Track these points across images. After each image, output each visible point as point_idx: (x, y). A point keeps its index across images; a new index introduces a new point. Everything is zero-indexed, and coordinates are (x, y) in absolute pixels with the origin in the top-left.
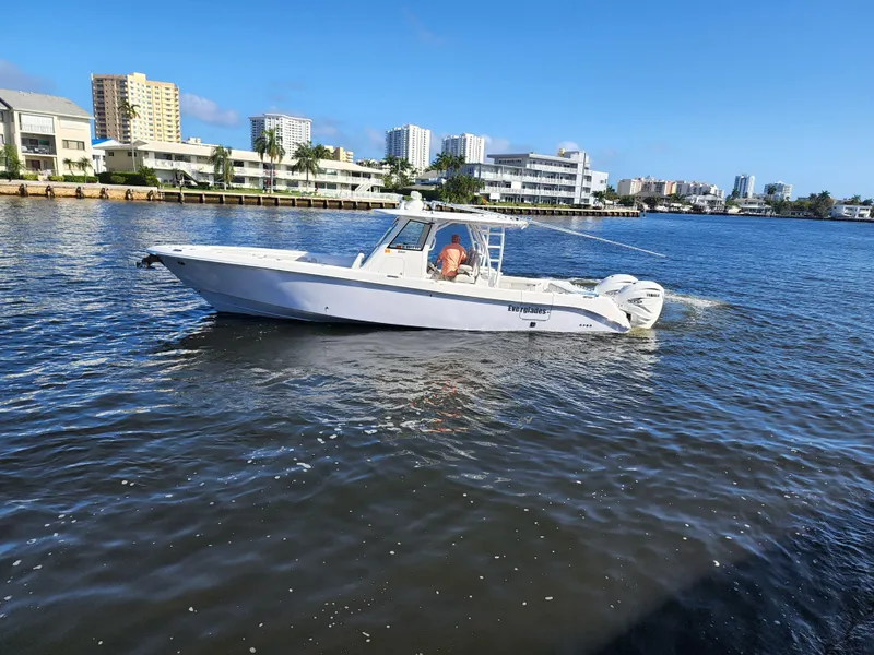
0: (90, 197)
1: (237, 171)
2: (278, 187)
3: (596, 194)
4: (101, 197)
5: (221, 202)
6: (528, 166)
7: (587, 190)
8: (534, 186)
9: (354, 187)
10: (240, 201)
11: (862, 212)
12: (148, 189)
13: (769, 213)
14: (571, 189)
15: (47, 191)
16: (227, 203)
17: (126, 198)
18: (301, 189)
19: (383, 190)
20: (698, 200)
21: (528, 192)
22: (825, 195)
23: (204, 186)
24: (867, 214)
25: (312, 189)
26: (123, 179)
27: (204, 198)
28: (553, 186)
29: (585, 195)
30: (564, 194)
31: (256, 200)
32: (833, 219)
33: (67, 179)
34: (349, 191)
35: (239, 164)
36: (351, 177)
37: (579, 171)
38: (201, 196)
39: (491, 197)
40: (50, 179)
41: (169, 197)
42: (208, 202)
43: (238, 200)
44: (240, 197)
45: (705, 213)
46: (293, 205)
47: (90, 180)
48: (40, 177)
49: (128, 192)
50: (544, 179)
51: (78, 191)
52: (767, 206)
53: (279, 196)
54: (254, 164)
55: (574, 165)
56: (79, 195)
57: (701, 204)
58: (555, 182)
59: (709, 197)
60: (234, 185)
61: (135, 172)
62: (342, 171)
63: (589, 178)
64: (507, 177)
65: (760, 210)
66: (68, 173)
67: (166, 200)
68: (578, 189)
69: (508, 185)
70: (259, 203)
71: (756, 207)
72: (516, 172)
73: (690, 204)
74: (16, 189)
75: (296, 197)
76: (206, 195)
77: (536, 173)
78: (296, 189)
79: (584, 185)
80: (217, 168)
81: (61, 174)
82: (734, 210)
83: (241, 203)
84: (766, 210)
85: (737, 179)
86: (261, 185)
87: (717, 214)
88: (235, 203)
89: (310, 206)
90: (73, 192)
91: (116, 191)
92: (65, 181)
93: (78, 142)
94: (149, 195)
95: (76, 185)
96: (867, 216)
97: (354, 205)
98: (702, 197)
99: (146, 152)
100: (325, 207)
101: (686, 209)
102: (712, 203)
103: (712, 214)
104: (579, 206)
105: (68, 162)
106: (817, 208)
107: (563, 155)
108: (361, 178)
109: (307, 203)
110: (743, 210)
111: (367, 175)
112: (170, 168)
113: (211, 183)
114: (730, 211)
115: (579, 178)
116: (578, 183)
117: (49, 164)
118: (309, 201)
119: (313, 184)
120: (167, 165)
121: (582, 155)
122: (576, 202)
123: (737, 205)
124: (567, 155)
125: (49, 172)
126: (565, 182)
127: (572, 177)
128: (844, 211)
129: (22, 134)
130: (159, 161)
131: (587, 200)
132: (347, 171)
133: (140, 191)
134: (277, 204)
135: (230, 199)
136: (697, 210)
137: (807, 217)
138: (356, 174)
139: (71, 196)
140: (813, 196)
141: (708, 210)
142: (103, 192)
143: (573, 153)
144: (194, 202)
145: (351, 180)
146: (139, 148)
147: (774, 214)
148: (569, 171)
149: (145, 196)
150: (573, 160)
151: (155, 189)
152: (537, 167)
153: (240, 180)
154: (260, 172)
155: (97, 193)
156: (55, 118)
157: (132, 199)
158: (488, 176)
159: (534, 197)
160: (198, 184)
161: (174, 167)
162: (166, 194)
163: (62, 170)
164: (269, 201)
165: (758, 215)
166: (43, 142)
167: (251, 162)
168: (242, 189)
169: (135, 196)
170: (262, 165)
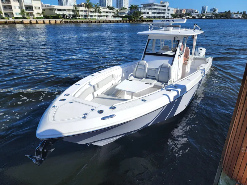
2: (88, 17)
3: (172, 15)
4: (49, 23)
6: (153, 7)
7: (168, 13)
8: (155, 13)
9: (107, 16)
11: (239, 16)
12: (60, 20)
13: (214, 18)
14: (164, 13)
15: (36, 22)
17: (55, 23)
18: (94, 18)
19: (114, 17)
20: (194, 15)
21: (153, 15)
22: (229, 11)
24: (241, 17)
25: (97, 18)
26: (52, 18)
28: (160, 13)
29: (168, 15)
30: (162, 15)
32: (231, 19)
34: (105, 18)
36: (106, 13)
37: (166, 8)
39: (144, 17)
40: (33, 18)
43: (82, 22)
45: (196, 19)
48: (31, 18)
49: (56, 21)
50: (157, 10)
51: (44, 21)
52: (213, 16)
55: (165, 6)
57: (195, 16)
58: (160, 11)
59: (197, 14)
61: (54, 15)
62: (104, 12)
63: (169, 10)
64: (148, 11)
65: (211, 17)
67: (65, 23)
68: (166, 13)
69: (148, 13)
71: (210, 16)
72: (150, 9)
73: (192, 16)
74: (29, 22)
76: (74, 21)
77: (155, 9)
79: (168, 12)
81: (35, 17)
82: (204, 17)
84: (213, 17)
85: (203, 7)
86: (84, 18)
87: (200, 19)
93: (38, 7)
94: (60, 22)
96: (241, 18)
97: (107, 22)
98: (195, 14)
99: (55, 9)
100: (103, 22)
101: (191, 18)
102: (198, 15)
103: (198, 19)
104: (166, 19)
106: (227, 16)
107: (162, 3)
108: (108, 13)
109: (99, 22)
110: (207, 17)
111: (110, 12)
112: (62, 14)
114: (203, 18)
115: (166, 10)
116: (166, 11)
117: (32, 14)
120: (61, 13)
121: (167, 3)
122: (166, 17)
123: (205, 16)
124: (163, 3)
126: (163, 11)
127: (164, 10)
128: (235, 16)
129: (25, 6)
130: (59, 12)
131: (168, 17)
132: (105, 12)
136: (194, 18)
137: (224, 18)
138: (107, 12)
139: (42, 23)
140: (226, 12)
141: (197, 18)
142: (50, 21)
143: (165, 2)
145: (106, 14)
147: (215, 18)
148: (163, 8)
149: (59, 22)
150: (165, 4)
151: (62, 20)
152: (156, 7)
153: (79, 16)
154: (84, 13)
156: (32, 0)
158: (143, 11)
159: (155, 16)
160: (69, 18)
162: (65, 21)
164: (90, 22)
165: (211, 18)
166: (30, 8)
167: (81, 10)
168: (79, 18)
169: (58, 22)
170: (83, 11)
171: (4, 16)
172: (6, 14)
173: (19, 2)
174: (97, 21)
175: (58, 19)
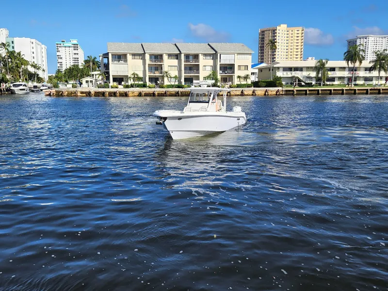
0: (247, 95)
1: (331, 74)
2: (358, 82)
4: (252, 95)
5: (318, 94)
10: (330, 92)
12: (276, 89)
15: (228, 93)
16: (322, 94)
17: (265, 94)
18: (374, 82)
23: (310, 85)
25: (383, 82)
26: (264, 84)
27: (308, 92)
31: (341, 92)
33: (238, 86)
35: (333, 69)
38: (306, 91)
40: (231, 87)
41: (288, 93)
42: (310, 94)
43: (329, 92)
44: (331, 90)
46: (367, 93)
47: (248, 86)
48: (226, 86)
49: (266, 91)
51: (242, 92)
53: (356, 88)
54: (343, 69)
56: (242, 94)
60: (328, 83)
61: (272, 80)
66: (239, 83)
67: (286, 94)
70: (343, 94)
75: (369, 88)
76: (309, 90)
78: (370, 83)
80: (318, 73)
81: (235, 84)
83: (330, 94)
86: (346, 82)
88: (326, 94)
89: (379, 93)
90: (239, 93)
91: (260, 91)
92: (237, 87)
93: (245, 66)
94: (277, 92)
95: (241, 89)
99: (278, 68)
105: (239, 77)
109: (377, 91)
112: (290, 76)
113: (314, 83)
117: (231, 79)
118: (379, 90)
119: (384, 79)
120: (289, 74)
125: (231, 82)
129: (220, 64)
130: (285, 73)
133: (272, 90)
134: (355, 93)
135: (323, 92)
139: (238, 95)
142: (254, 92)
144: (302, 94)
146: (275, 66)
149: (275, 93)
151: (280, 88)
153: (333, 79)
154: (346, 74)
155: (251, 93)
156: (236, 54)
157: (268, 95)
160: (306, 83)
161: (293, 75)
162: (286, 91)
163: (236, 81)
164: (350, 92)
166: (230, 68)
167: (341, 68)
168: (333, 85)
169: (270, 93)
170: (347, 69)
171: (183, 84)
172: (186, 80)
173: (213, 59)
174: (371, 90)
175: (275, 86)
